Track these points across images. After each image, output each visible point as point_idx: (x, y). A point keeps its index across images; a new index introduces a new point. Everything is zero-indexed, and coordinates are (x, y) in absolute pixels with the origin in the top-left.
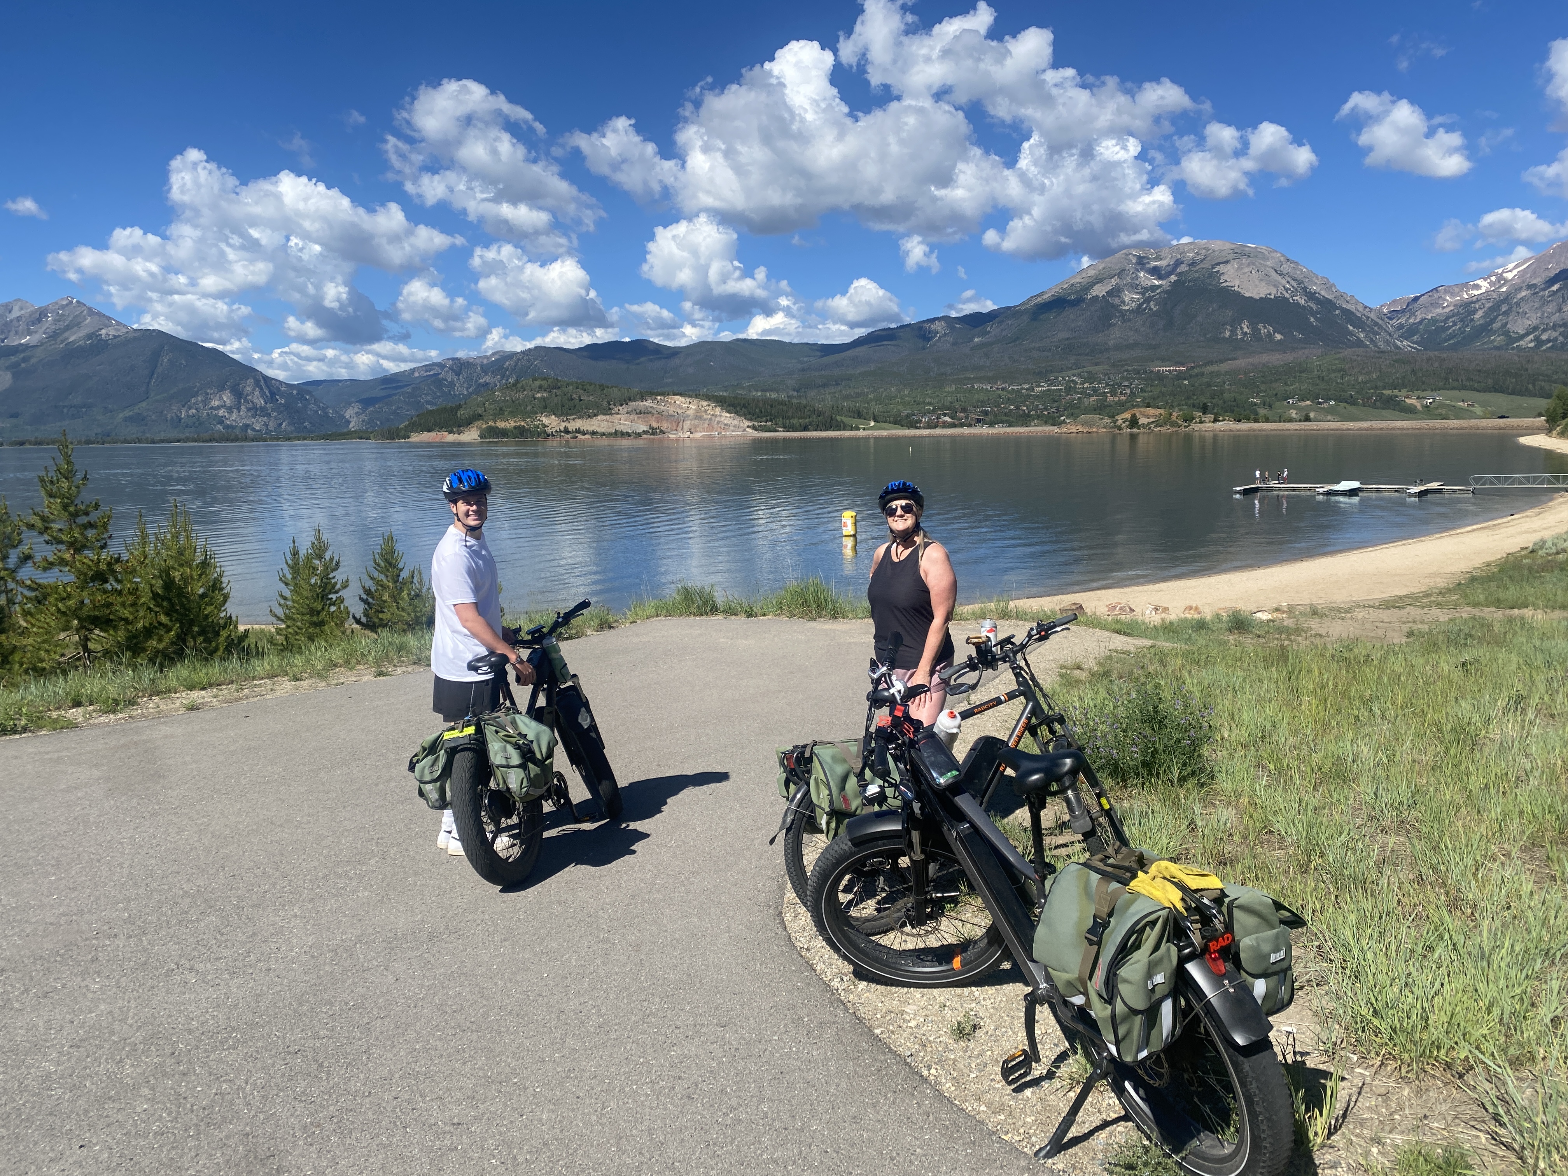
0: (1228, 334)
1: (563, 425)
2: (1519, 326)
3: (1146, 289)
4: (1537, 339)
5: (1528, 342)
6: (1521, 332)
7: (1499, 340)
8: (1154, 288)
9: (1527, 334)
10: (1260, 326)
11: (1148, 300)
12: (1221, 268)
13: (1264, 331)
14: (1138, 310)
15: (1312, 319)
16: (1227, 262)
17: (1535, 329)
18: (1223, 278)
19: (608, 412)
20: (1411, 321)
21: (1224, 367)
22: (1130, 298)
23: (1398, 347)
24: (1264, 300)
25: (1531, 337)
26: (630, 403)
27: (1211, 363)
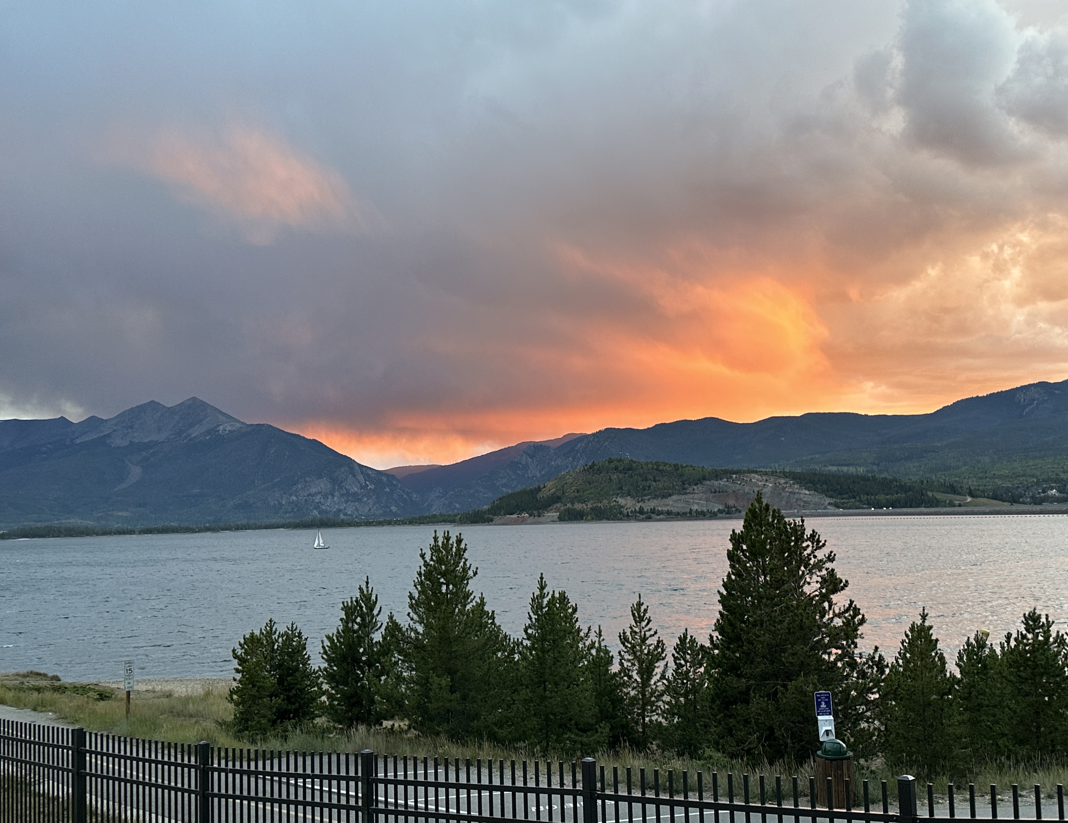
1: (639, 505)
19: (683, 491)
26: (705, 482)
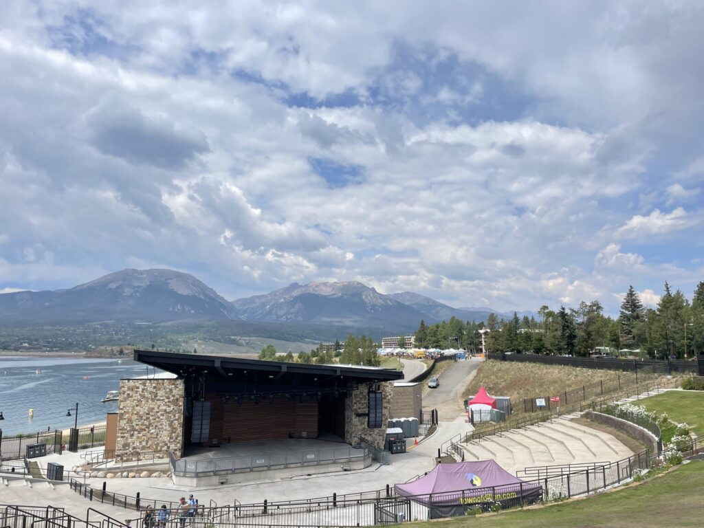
0: (171, 309)
2: (281, 313)
3: (135, 287)
4: (287, 318)
5: (283, 319)
6: (282, 314)
7: (274, 317)
8: (139, 287)
9: (283, 316)
10: (185, 307)
11: (136, 292)
12: (169, 281)
13: (187, 309)
14: (131, 296)
15: (206, 305)
16: (172, 279)
17: (286, 314)
18: (170, 286)
20: (245, 308)
21: (169, 323)
22: (127, 291)
23: (239, 318)
24: (187, 296)
25: (284, 317)
27: (163, 321)
